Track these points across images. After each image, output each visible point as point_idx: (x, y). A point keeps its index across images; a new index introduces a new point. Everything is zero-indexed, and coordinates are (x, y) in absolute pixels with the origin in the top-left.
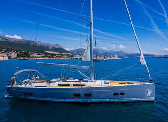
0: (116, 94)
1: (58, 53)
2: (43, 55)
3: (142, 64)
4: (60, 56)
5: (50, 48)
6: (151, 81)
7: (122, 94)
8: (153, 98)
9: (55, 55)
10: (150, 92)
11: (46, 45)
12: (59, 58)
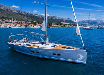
0: (55, 54)
1: (68, 24)
2: (59, 25)
3: (77, 34)
4: (69, 25)
5: (64, 21)
6: (84, 48)
7: (59, 55)
8: (85, 62)
9: (66, 25)
10: (81, 57)
11: (61, 19)
12: (68, 27)
